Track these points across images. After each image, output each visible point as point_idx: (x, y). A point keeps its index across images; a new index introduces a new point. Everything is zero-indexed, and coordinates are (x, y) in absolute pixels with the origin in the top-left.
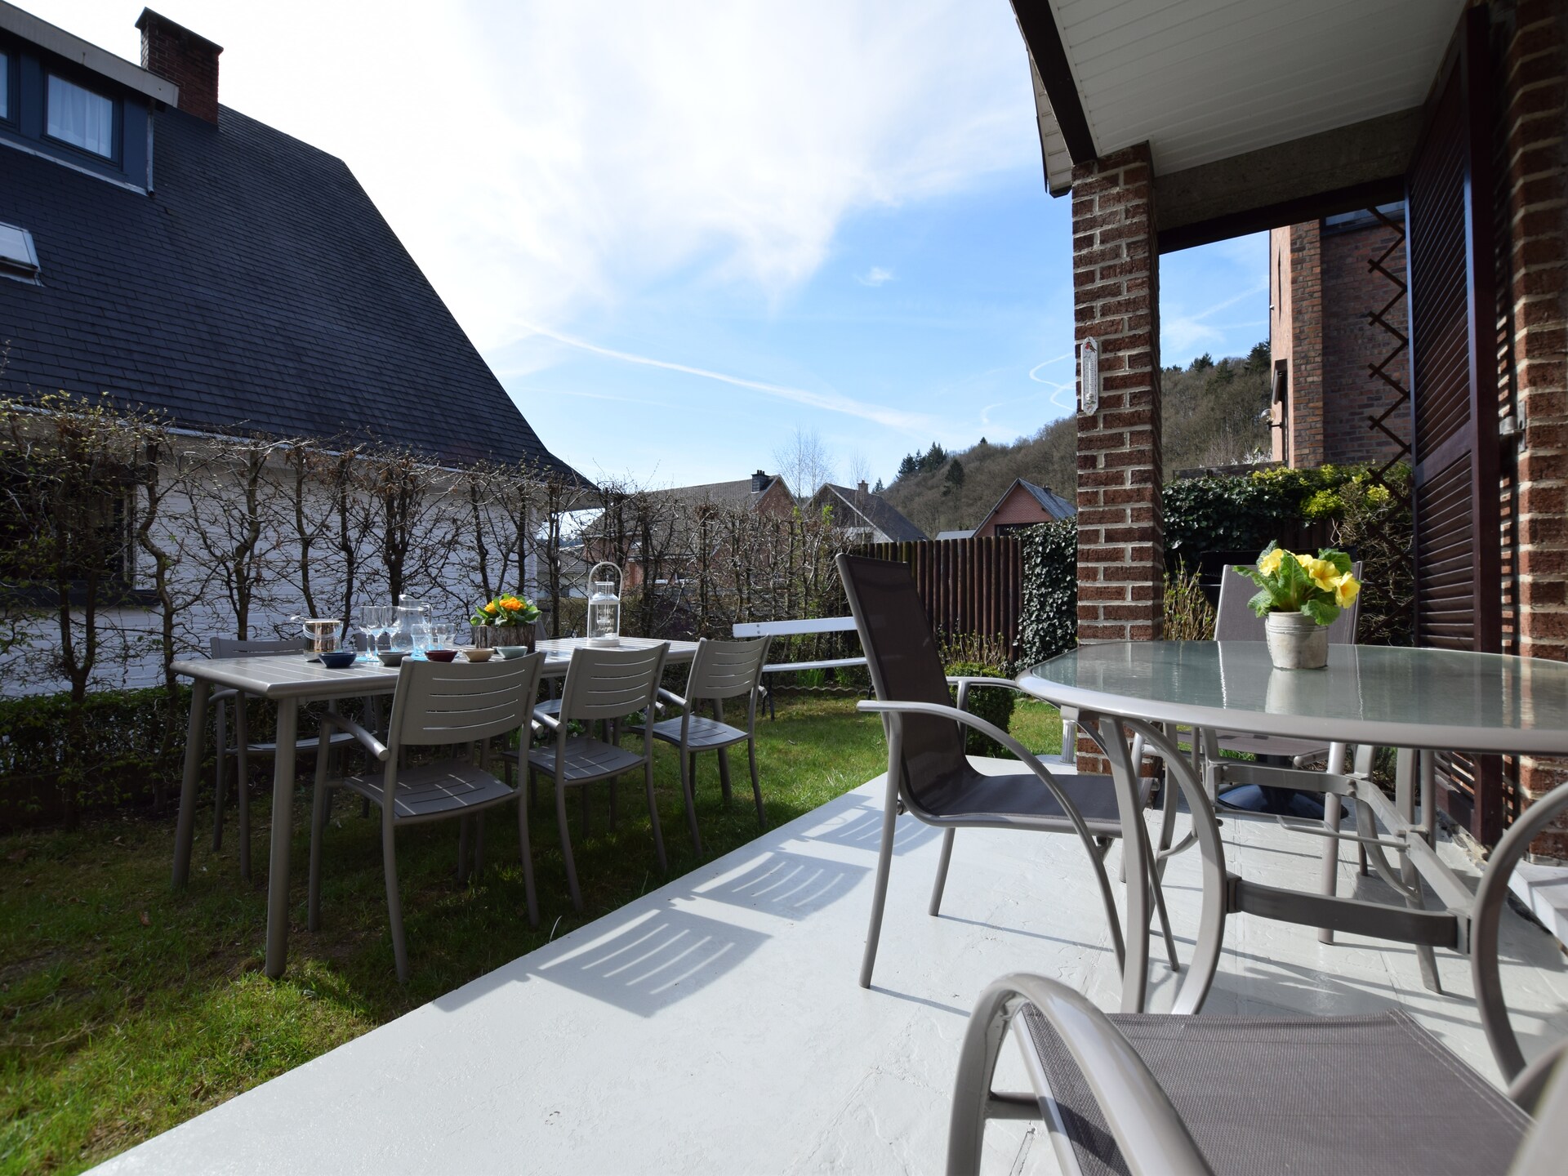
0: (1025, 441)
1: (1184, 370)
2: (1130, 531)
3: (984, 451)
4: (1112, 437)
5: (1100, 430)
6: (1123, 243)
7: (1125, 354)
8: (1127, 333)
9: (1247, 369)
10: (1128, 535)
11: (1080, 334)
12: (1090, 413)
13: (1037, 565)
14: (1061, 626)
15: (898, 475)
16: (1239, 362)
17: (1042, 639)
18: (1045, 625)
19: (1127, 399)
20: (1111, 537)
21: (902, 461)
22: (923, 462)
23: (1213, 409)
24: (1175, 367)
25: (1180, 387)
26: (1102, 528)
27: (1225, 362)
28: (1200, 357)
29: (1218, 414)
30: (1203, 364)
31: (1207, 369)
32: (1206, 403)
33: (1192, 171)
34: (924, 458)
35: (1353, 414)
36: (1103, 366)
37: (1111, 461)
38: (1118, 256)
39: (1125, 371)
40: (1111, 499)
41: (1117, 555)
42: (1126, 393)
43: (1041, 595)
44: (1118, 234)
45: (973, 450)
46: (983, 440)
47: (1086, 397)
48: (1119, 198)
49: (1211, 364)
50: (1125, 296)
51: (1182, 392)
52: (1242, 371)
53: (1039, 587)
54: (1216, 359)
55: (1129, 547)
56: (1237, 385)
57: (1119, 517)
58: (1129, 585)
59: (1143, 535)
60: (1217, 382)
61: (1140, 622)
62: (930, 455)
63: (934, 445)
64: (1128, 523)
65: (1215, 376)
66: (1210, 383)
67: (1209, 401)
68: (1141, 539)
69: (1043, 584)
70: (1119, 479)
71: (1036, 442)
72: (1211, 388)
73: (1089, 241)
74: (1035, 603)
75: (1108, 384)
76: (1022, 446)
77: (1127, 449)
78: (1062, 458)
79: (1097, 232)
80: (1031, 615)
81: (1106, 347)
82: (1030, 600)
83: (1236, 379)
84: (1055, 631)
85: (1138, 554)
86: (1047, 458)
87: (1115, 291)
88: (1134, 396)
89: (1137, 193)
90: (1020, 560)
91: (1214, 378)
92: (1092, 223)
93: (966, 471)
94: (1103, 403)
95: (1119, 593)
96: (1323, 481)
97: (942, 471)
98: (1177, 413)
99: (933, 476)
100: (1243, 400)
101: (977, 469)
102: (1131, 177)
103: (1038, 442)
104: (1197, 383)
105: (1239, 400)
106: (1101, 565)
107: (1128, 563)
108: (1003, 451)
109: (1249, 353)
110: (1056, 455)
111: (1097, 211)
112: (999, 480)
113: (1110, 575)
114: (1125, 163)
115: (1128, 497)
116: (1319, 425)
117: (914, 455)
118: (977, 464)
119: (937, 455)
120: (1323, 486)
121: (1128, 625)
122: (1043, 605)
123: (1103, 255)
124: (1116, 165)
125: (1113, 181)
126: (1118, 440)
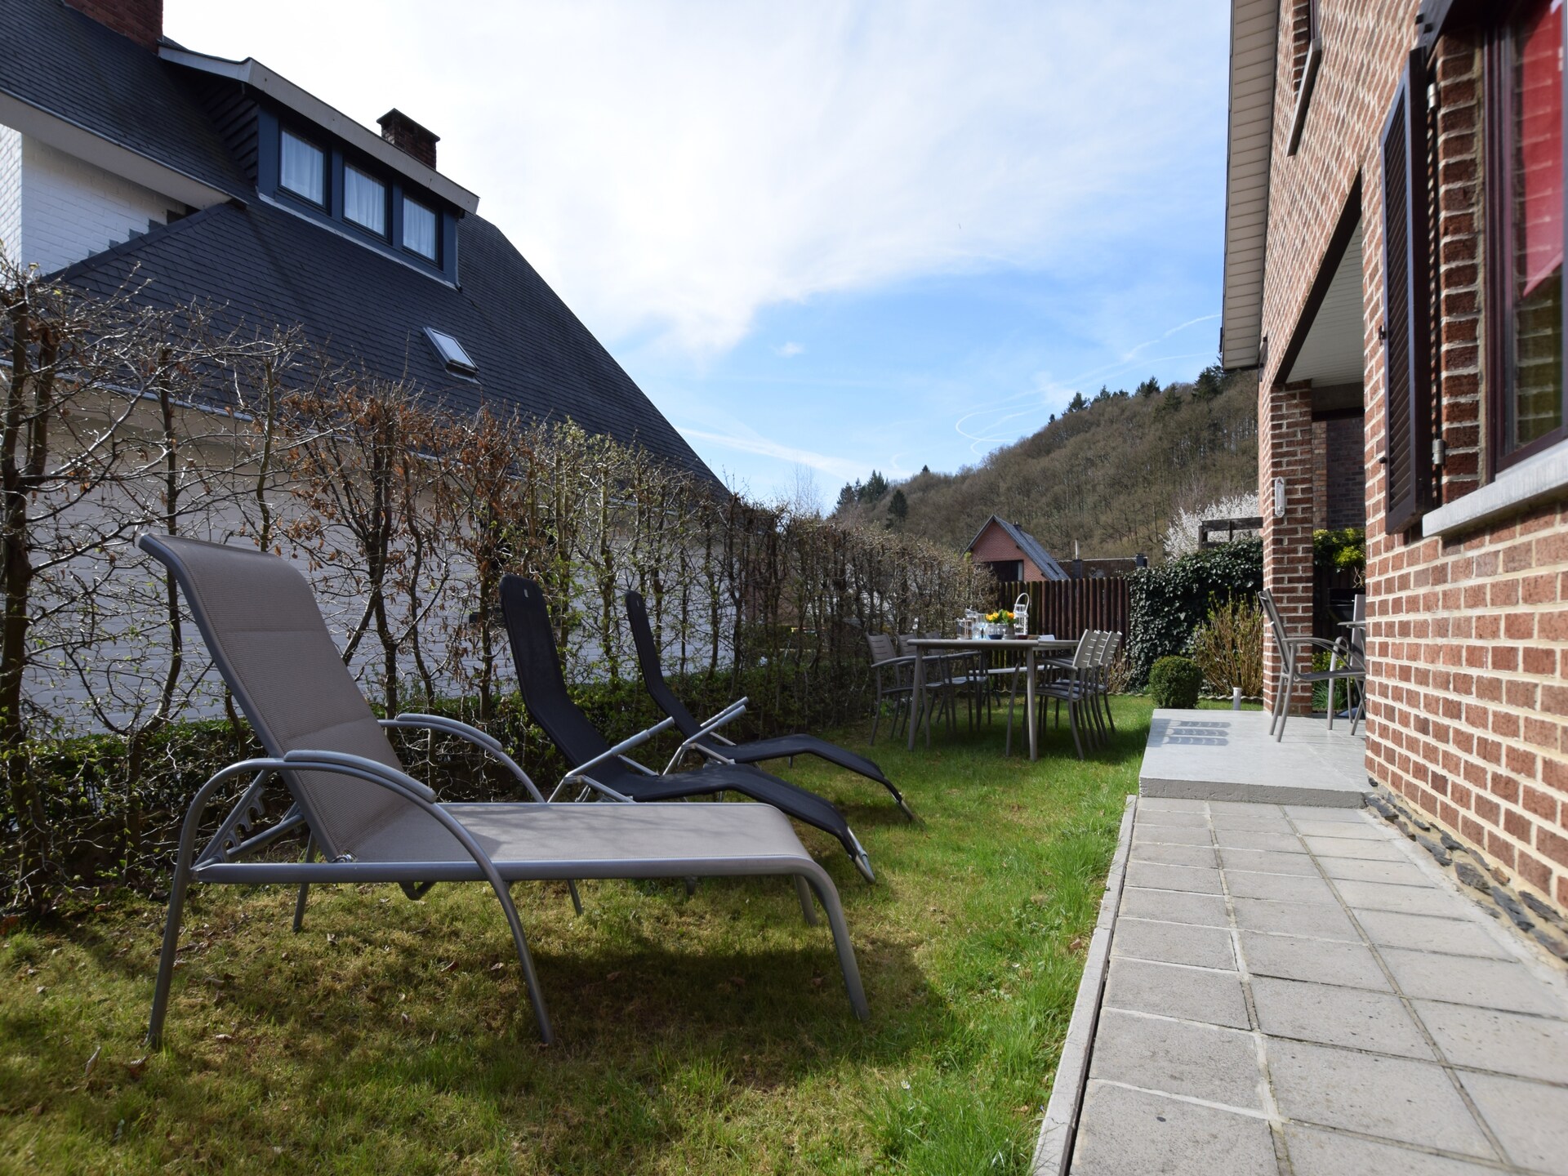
0: (969, 470)
1: (1130, 395)
2: (1301, 577)
3: (927, 481)
4: (1291, 529)
5: (1285, 525)
6: (1298, 429)
7: (1299, 487)
8: (1300, 476)
9: (1194, 395)
10: (1300, 580)
11: (1274, 474)
12: (1280, 516)
13: (1141, 599)
14: (1161, 645)
15: (837, 506)
16: (1187, 387)
17: (1147, 654)
18: (1148, 644)
19: (1300, 510)
20: (1291, 580)
21: (840, 491)
22: (862, 492)
23: (1160, 439)
24: (1121, 392)
25: (1127, 413)
26: (1286, 576)
27: (1173, 388)
28: (1147, 382)
29: (1166, 444)
30: (1150, 389)
31: (1154, 394)
32: (1153, 432)
33: (1327, 388)
34: (864, 488)
35: (1348, 479)
36: (1287, 492)
37: (1291, 541)
38: (1295, 436)
39: (1299, 496)
40: (1291, 561)
41: (1294, 590)
42: (1300, 507)
43: (1145, 622)
44: (1295, 424)
45: (915, 479)
46: (926, 469)
47: (1278, 508)
48: (1296, 406)
49: (1158, 389)
50: (1299, 457)
51: (1130, 419)
52: (1190, 398)
53: (1143, 616)
54: (1163, 386)
55: (1300, 586)
56: (1184, 413)
57: (1295, 570)
58: (1300, 606)
59: (1307, 580)
60: (1164, 409)
61: (1306, 624)
62: (870, 484)
63: (874, 474)
64: (1300, 574)
65: (1162, 403)
66: (1158, 410)
67: (1157, 430)
68: (1307, 582)
69: (1146, 614)
70: (1295, 551)
71: (980, 471)
72: (1160, 414)
73: (1280, 426)
74: (1140, 628)
75: (1290, 502)
76: (966, 476)
77: (1299, 535)
78: (1009, 489)
79: (1285, 422)
80: (1136, 637)
81: (1288, 482)
82: (1135, 626)
83: (1184, 407)
84: (1156, 650)
85: (1305, 589)
86: (993, 488)
87: (1294, 454)
88: (1303, 509)
89: (1306, 405)
90: (1127, 596)
91: (1162, 404)
92: (1282, 417)
93: (909, 502)
94: (1287, 511)
95: (1295, 610)
96: (1348, 540)
97: (884, 502)
98: (1125, 441)
99: (874, 508)
100: (1190, 429)
101: (922, 501)
102: (1303, 396)
103: (982, 472)
104: (1145, 409)
105: (1187, 429)
106: (1285, 595)
107: (1300, 594)
108: (946, 481)
109: (1197, 379)
110: (1003, 486)
111: (1284, 411)
112: (944, 512)
113: (1290, 600)
114: (1300, 388)
115: (1300, 560)
116: (1324, 489)
117: (853, 484)
118: (920, 494)
119: (877, 485)
120: (1348, 544)
121: (1300, 626)
122: (1146, 630)
123: (1287, 435)
124: (1295, 389)
125: (1294, 397)
126: (1295, 531)
